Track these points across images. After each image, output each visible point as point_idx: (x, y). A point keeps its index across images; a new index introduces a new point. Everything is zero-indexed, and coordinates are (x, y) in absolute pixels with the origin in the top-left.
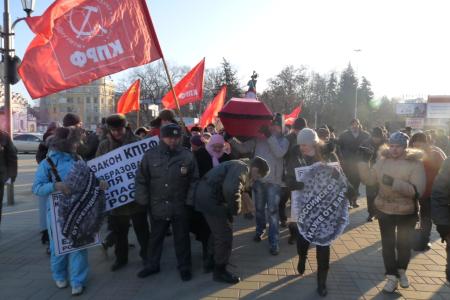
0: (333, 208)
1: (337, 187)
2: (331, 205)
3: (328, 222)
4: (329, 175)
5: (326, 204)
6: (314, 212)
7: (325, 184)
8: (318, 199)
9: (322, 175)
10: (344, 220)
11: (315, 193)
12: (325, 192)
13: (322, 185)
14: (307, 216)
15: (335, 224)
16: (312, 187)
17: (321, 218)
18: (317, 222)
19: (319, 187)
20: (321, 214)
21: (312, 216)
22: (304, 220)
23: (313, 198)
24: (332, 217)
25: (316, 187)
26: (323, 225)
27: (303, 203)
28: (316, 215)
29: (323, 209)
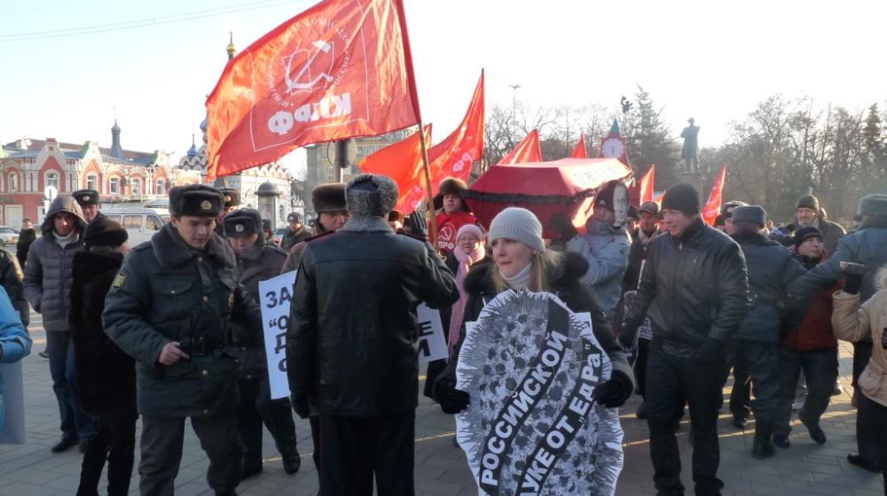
0: (574, 419)
1: (570, 355)
2: (566, 411)
3: (565, 466)
4: (538, 322)
5: (549, 411)
6: (522, 443)
7: (533, 351)
8: (524, 400)
9: (521, 327)
10: (612, 452)
11: (511, 384)
12: (540, 375)
13: (526, 356)
14: (504, 459)
15: (590, 468)
16: (501, 368)
17: (542, 457)
18: (535, 471)
19: (519, 363)
20: (542, 443)
21: (518, 455)
22: (497, 474)
23: (509, 401)
24: (574, 448)
25: (510, 365)
26: (554, 478)
27: (484, 423)
28: (529, 451)
29: (546, 429)
